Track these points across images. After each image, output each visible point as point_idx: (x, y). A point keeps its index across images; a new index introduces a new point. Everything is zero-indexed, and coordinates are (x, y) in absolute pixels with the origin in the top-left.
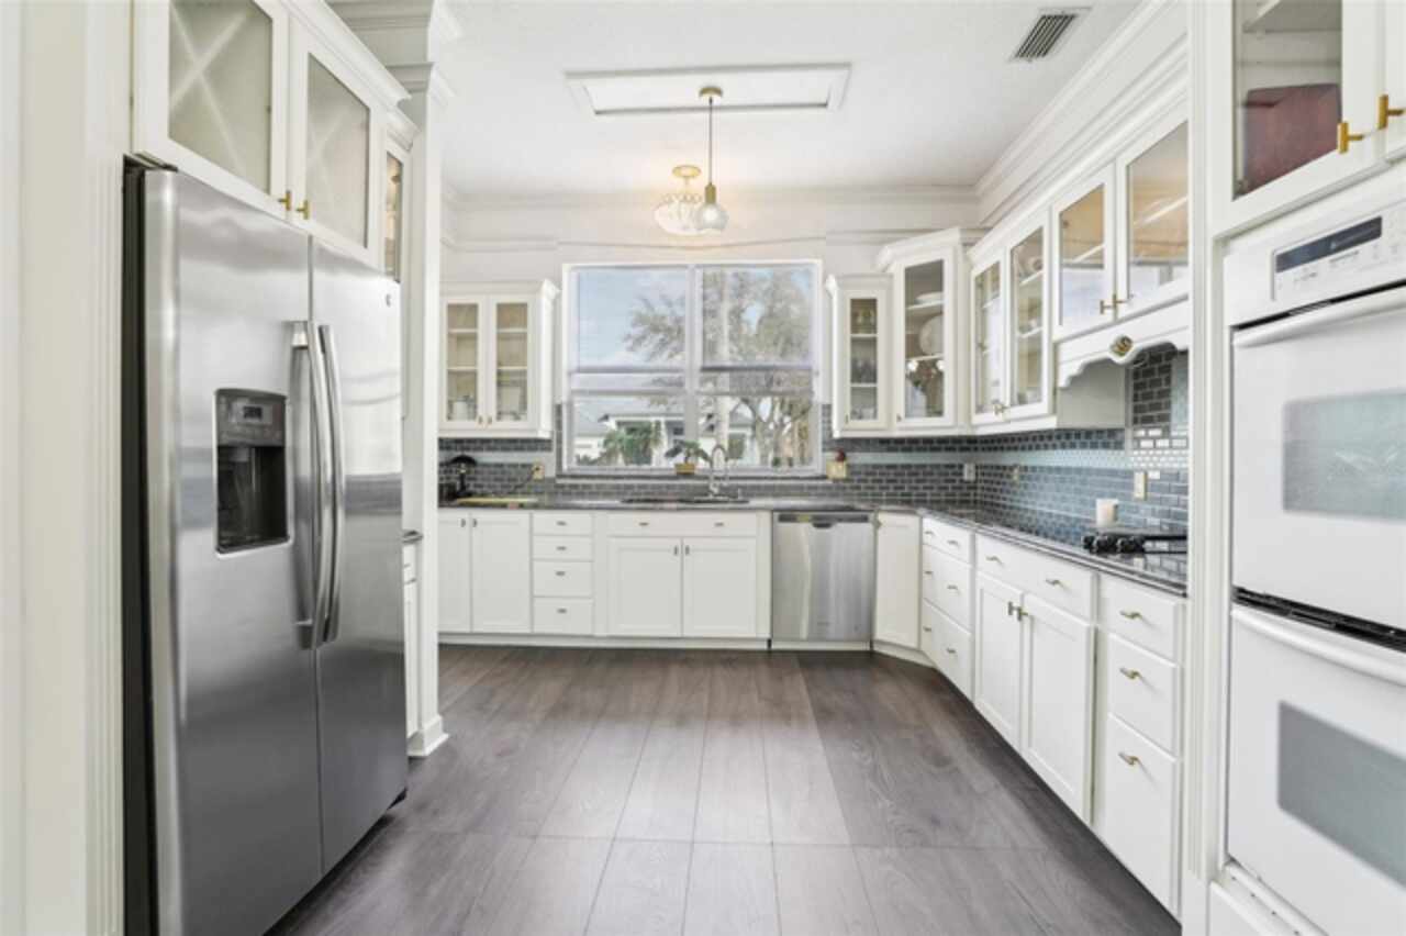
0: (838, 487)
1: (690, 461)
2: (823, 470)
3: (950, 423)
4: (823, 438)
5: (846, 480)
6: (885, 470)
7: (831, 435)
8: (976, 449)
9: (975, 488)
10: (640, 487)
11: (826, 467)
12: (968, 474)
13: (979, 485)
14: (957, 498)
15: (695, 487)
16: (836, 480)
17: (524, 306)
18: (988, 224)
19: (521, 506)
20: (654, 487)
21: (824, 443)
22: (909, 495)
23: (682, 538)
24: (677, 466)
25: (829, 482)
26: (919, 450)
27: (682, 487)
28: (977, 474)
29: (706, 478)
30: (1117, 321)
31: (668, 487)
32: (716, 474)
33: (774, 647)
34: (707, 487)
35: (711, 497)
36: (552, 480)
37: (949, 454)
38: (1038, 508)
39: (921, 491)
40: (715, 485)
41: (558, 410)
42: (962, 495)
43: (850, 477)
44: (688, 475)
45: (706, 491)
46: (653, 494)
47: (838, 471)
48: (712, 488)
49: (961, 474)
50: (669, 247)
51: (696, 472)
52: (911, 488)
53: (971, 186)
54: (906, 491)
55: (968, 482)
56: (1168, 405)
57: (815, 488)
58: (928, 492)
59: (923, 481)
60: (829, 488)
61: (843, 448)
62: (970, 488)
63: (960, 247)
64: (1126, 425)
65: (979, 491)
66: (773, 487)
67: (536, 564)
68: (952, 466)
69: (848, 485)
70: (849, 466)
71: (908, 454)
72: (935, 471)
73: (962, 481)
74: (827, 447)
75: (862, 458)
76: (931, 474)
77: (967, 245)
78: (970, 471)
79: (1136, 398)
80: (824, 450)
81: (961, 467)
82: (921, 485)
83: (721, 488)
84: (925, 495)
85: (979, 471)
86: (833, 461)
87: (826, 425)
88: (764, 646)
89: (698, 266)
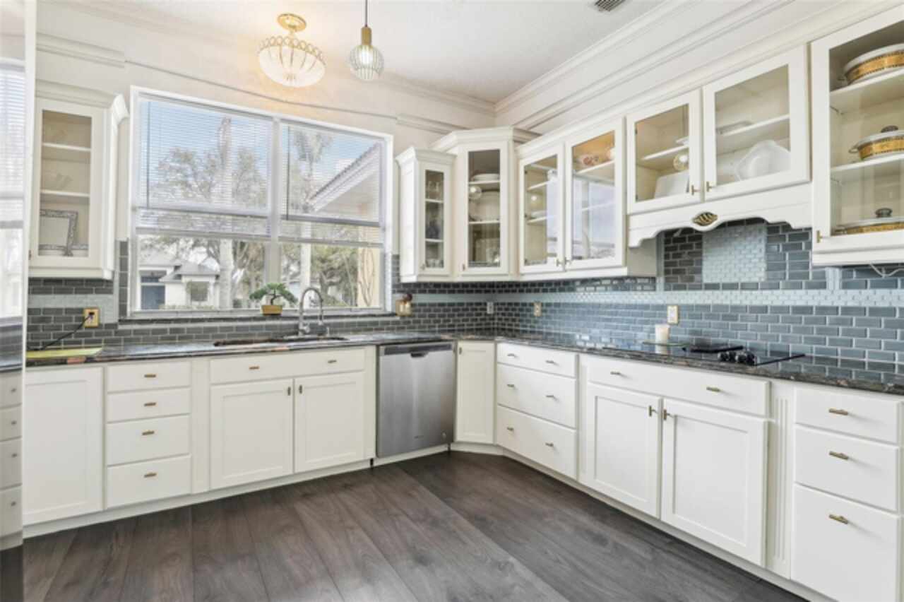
0: (404, 323)
1: (275, 302)
2: (393, 309)
3: (505, 271)
4: (393, 281)
5: (410, 316)
6: (437, 307)
7: (399, 280)
8: (494, 291)
9: (493, 319)
10: (223, 329)
11: (395, 305)
12: (490, 311)
13: (496, 317)
14: (474, 327)
15: (281, 327)
16: (403, 316)
17: (87, 121)
18: (535, 130)
19: (89, 360)
20: (238, 328)
21: (394, 286)
22: (453, 326)
23: (294, 377)
24: (264, 307)
25: (397, 318)
26: (460, 292)
27: (268, 327)
28: (495, 309)
29: (296, 318)
30: (703, 201)
31: (253, 328)
32: (305, 314)
33: (376, 464)
34: (297, 326)
35: (301, 335)
36: (114, 326)
37: (478, 295)
38: (562, 332)
39: (461, 323)
40: (304, 325)
41: (123, 247)
42: (477, 325)
43: (413, 313)
44: (275, 316)
45: (296, 330)
46: (239, 335)
47: (405, 308)
48: (301, 327)
49: (485, 310)
50: (260, 96)
51: (283, 314)
52: (454, 321)
53: (494, 103)
54: (451, 323)
55: (489, 315)
56: (700, 262)
57: (387, 323)
58: (465, 323)
59: (463, 315)
60: (397, 323)
61: (408, 291)
62: (490, 319)
63: (511, 143)
64: (658, 274)
65: (496, 321)
66: (353, 324)
67: (109, 426)
68: (479, 304)
69: (411, 320)
70: (412, 305)
71: (452, 295)
72: (470, 307)
73: (486, 314)
74: (396, 289)
75: (420, 298)
76: (467, 309)
77: (518, 142)
78: (491, 307)
79: (667, 256)
80: (394, 292)
81: (485, 304)
82: (461, 318)
83: (312, 327)
84: (463, 325)
85: (497, 307)
86: (401, 301)
87: (396, 272)
88: (367, 466)
89: (283, 120)
